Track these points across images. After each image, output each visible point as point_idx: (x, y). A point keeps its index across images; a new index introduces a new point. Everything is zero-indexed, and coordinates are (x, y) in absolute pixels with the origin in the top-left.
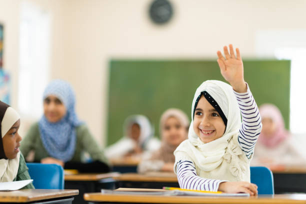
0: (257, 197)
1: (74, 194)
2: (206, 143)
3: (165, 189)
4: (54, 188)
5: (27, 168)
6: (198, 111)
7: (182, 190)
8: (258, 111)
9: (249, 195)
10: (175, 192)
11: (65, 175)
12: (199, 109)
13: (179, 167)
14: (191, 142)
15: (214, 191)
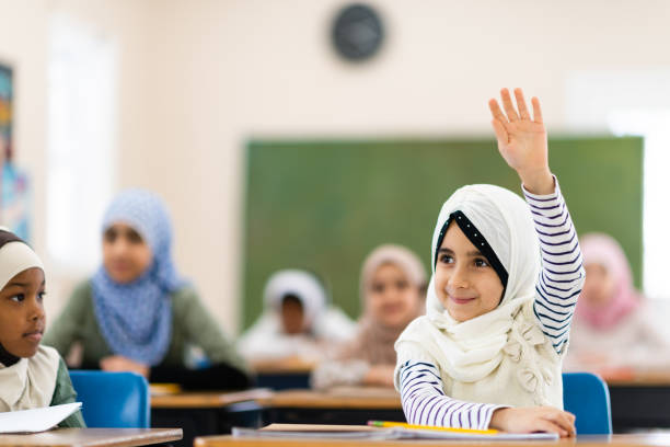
0: (574, 440)
1: (173, 439)
2: (461, 321)
3: (372, 426)
4: (129, 426)
5: (75, 393)
6: (444, 253)
7: (409, 428)
8: (576, 240)
9: (557, 436)
10: (395, 432)
11: (153, 397)
12: (446, 250)
13: (405, 375)
14: (430, 321)
15: (481, 428)
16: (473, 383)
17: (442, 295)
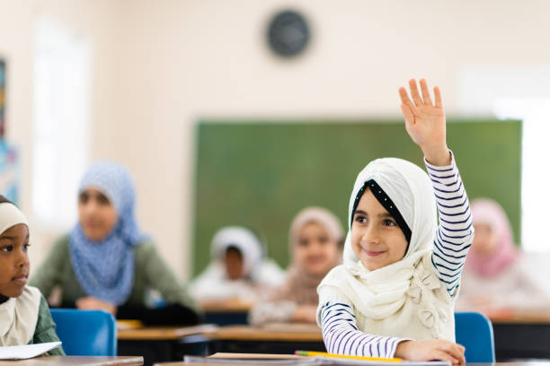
3: (299, 355)
4: (99, 354)
5: (54, 324)
6: (359, 215)
7: (330, 356)
8: (467, 204)
9: (450, 363)
10: (317, 360)
11: (119, 330)
12: (361, 212)
13: (326, 313)
14: (347, 270)
15: (388, 357)
16: (381, 320)
17: (357, 248)
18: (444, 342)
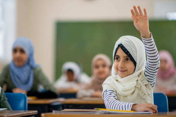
0: (157, 114)
1: (35, 114)
2: (122, 77)
5: (7, 99)
6: (117, 57)
7: (107, 110)
9: (152, 112)
10: (102, 112)
12: (117, 56)
14: (113, 78)
15: (129, 110)
16: (126, 96)
17: (116, 70)
18: (150, 104)
